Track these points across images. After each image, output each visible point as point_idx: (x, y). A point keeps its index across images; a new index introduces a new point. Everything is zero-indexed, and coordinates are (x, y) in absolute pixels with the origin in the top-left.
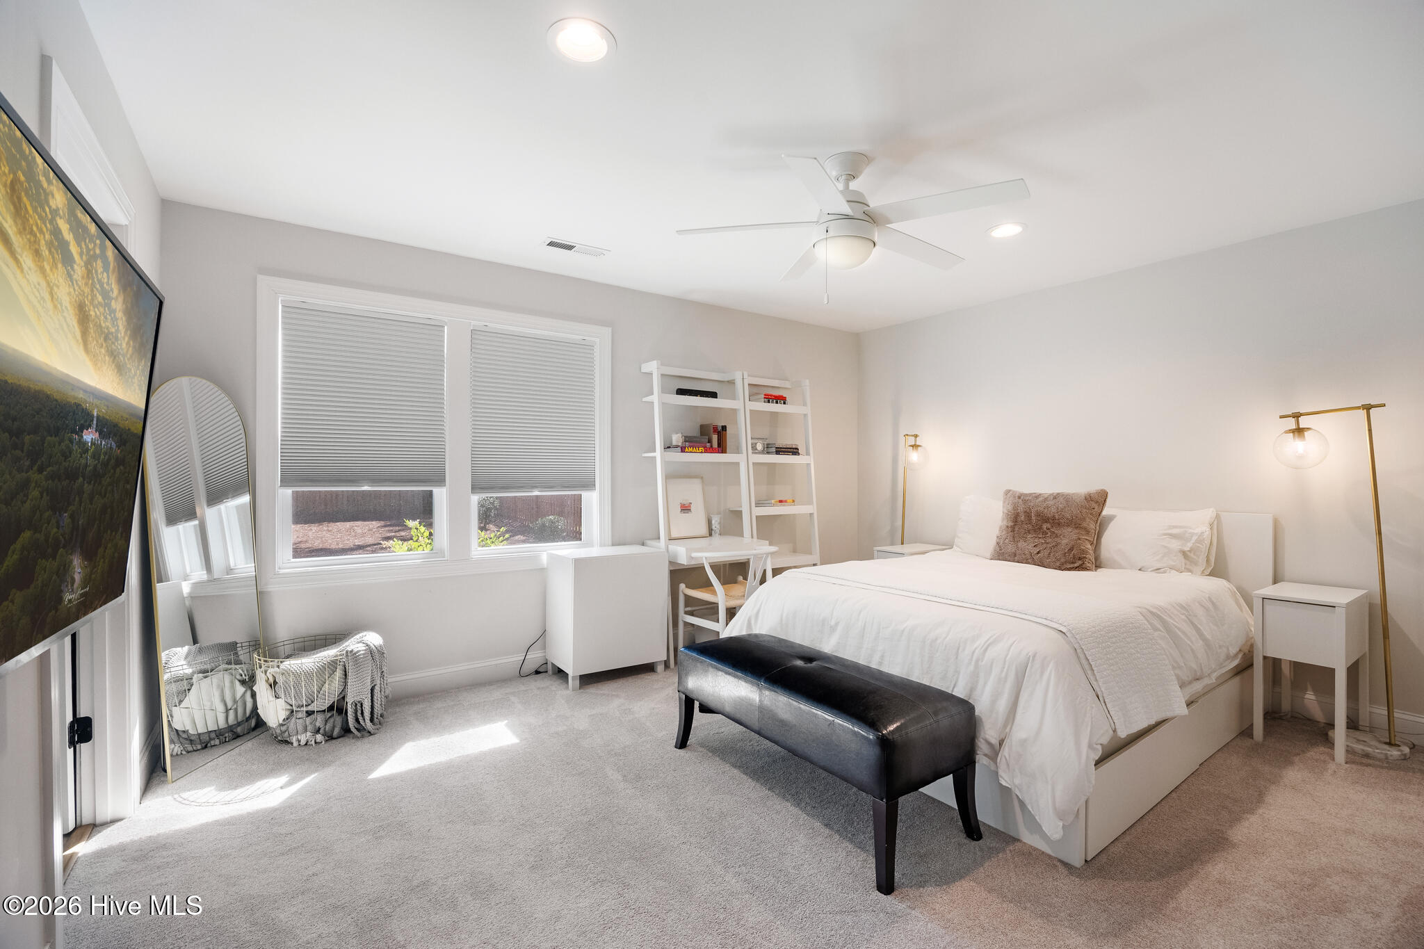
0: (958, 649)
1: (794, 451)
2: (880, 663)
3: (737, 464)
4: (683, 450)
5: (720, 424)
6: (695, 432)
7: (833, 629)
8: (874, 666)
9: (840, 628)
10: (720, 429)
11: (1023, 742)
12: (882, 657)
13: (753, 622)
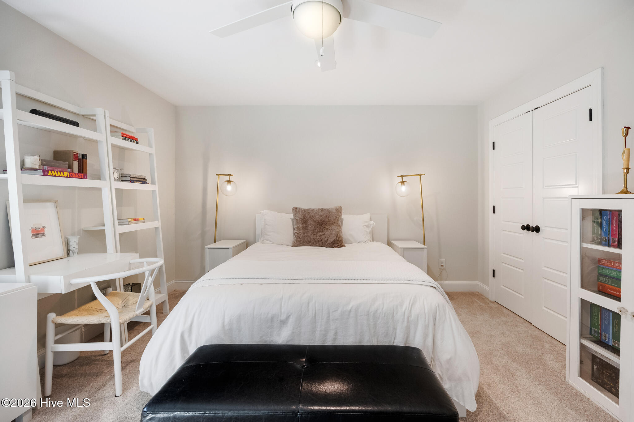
0: (393, 314)
1: (143, 181)
2: (335, 339)
3: (100, 189)
4: (45, 173)
5: (81, 152)
6: (49, 157)
7: (283, 323)
8: (329, 342)
9: (291, 321)
10: (80, 156)
11: (449, 361)
12: (336, 333)
13: (186, 336)
